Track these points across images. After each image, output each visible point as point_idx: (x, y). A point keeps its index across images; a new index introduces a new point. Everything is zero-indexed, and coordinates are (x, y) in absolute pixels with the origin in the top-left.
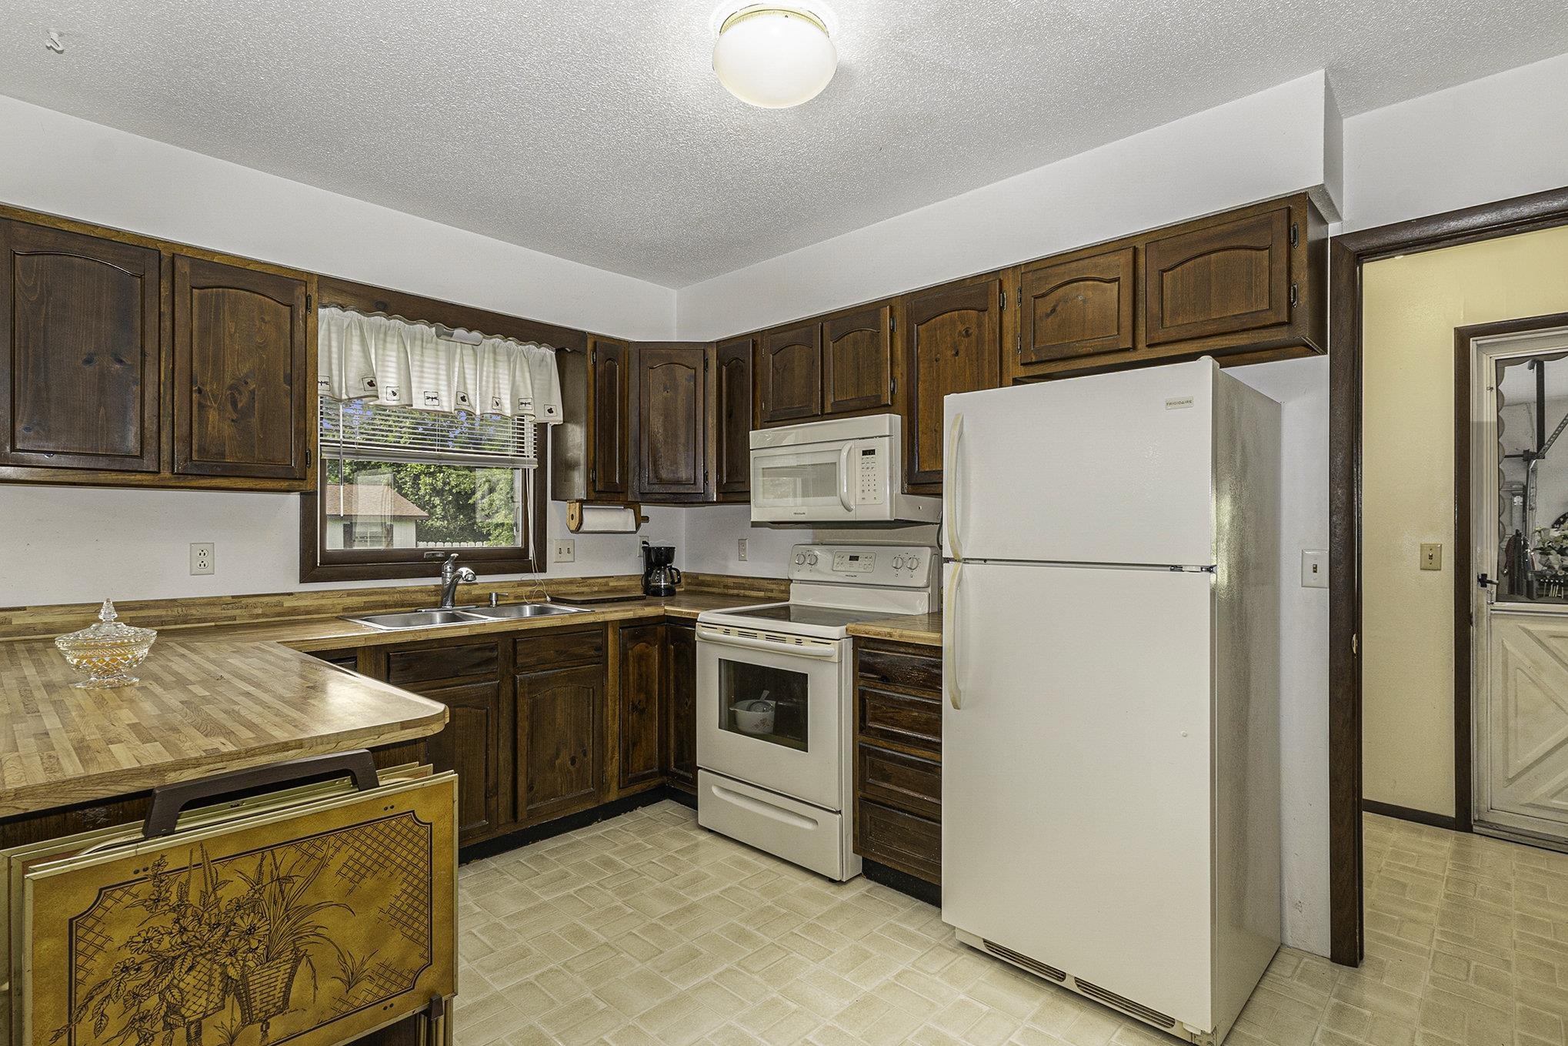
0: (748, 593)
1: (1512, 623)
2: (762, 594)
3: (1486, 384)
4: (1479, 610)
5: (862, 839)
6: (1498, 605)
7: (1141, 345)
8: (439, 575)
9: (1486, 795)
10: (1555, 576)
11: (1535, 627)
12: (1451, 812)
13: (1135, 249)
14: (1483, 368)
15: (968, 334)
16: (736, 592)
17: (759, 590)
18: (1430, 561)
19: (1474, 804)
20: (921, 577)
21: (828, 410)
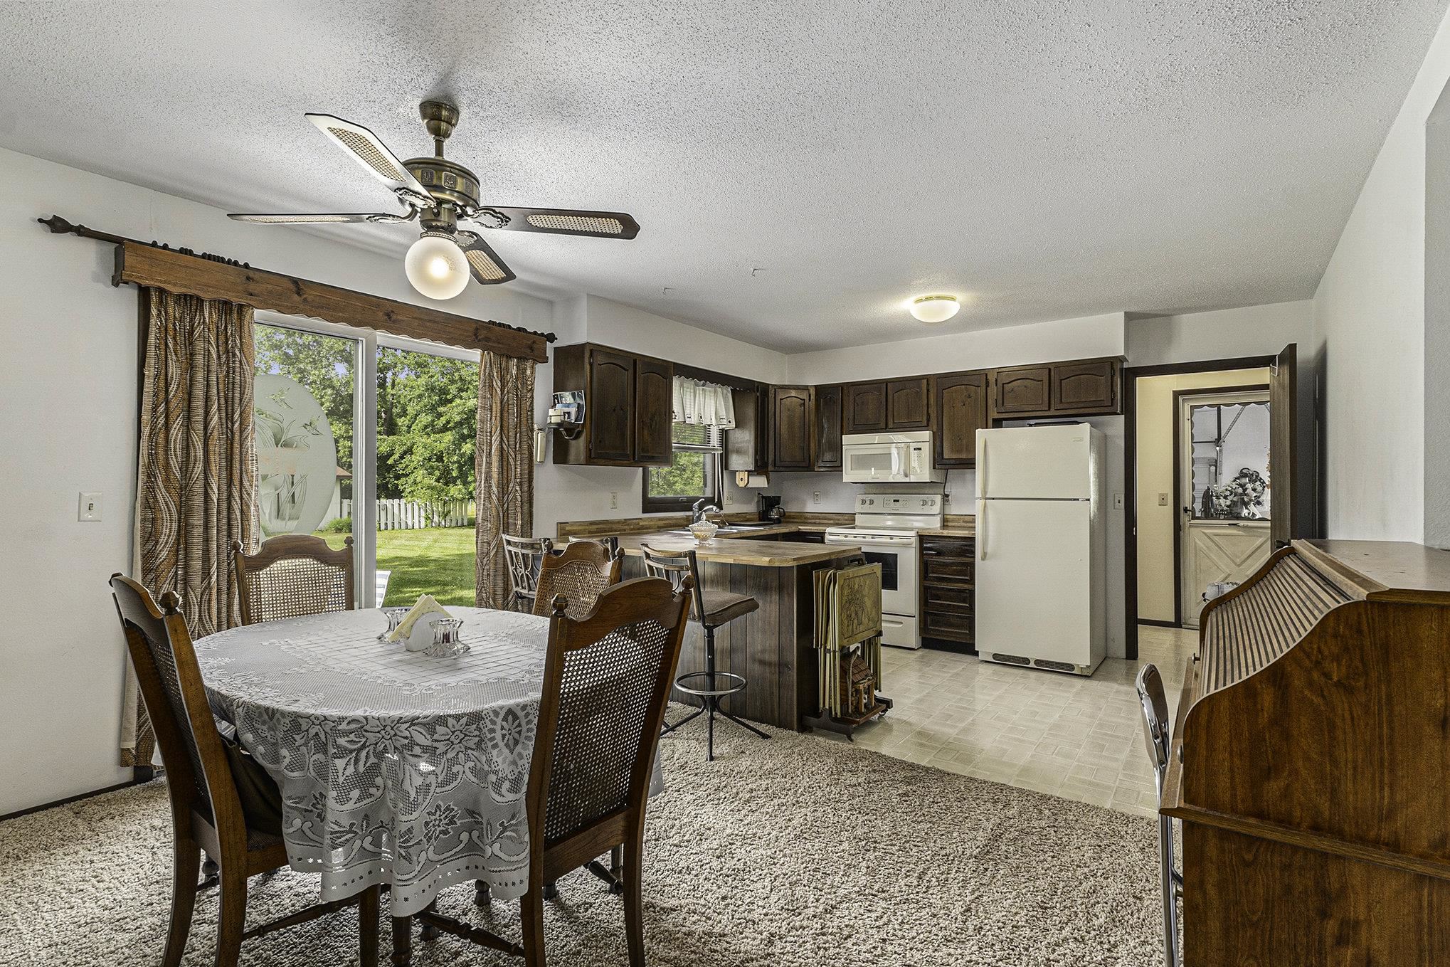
0: (822, 521)
1: (1199, 529)
2: (832, 522)
3: (1186, 417)
4: (1184, 524)
5: (924, 628)
6: (1193, 522)
7: (1052, 409)
8: (691, 510)
9: (1188, 612)
10: (1223, 510)
11: (1206, 531)
12: (1173, 620)
13: (1050, 369)
14: (1186, 409)
15: (970, 397)
16: (813, 521)
17: (831, 520)
18: (1163, 502)
19: (1183, 615)
20: (936, 509)
21: (891, 425)
